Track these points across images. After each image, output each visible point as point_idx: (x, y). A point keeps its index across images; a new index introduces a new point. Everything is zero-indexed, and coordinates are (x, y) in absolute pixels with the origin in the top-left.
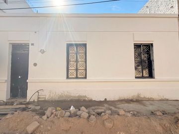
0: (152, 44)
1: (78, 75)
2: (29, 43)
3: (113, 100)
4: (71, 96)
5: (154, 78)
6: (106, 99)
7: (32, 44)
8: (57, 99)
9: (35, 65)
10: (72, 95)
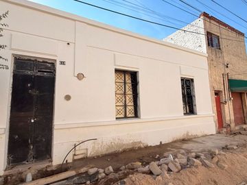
0: (192, 80)
1: (128, 113)
2: (56, 60)
3: (167, 142)
4: (124, 145)
5: (196, 114)
6: (161, 143)
7: (63, 63)
8: (104, 152)
9: (68, 98)
10: (125, 142)
